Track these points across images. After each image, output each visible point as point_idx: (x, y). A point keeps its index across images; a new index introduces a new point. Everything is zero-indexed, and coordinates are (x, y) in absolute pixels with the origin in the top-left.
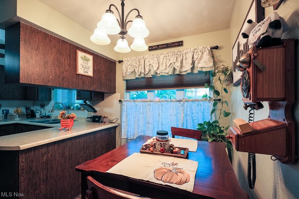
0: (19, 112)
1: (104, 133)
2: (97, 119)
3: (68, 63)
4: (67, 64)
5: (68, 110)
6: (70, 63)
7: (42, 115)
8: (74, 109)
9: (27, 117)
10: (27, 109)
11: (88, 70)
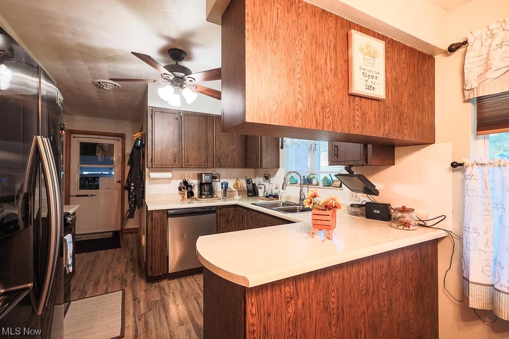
0: (239, 186)
1: (409, 254)
2: (378, 212)
3: (333, 67)
4: (331, 70)
5: (307, 187)
6: (336, 68)
7: (267, 194)
8: (318, 184)
9: (248, 196)
10: (248, 181)
11: (374, 80)
